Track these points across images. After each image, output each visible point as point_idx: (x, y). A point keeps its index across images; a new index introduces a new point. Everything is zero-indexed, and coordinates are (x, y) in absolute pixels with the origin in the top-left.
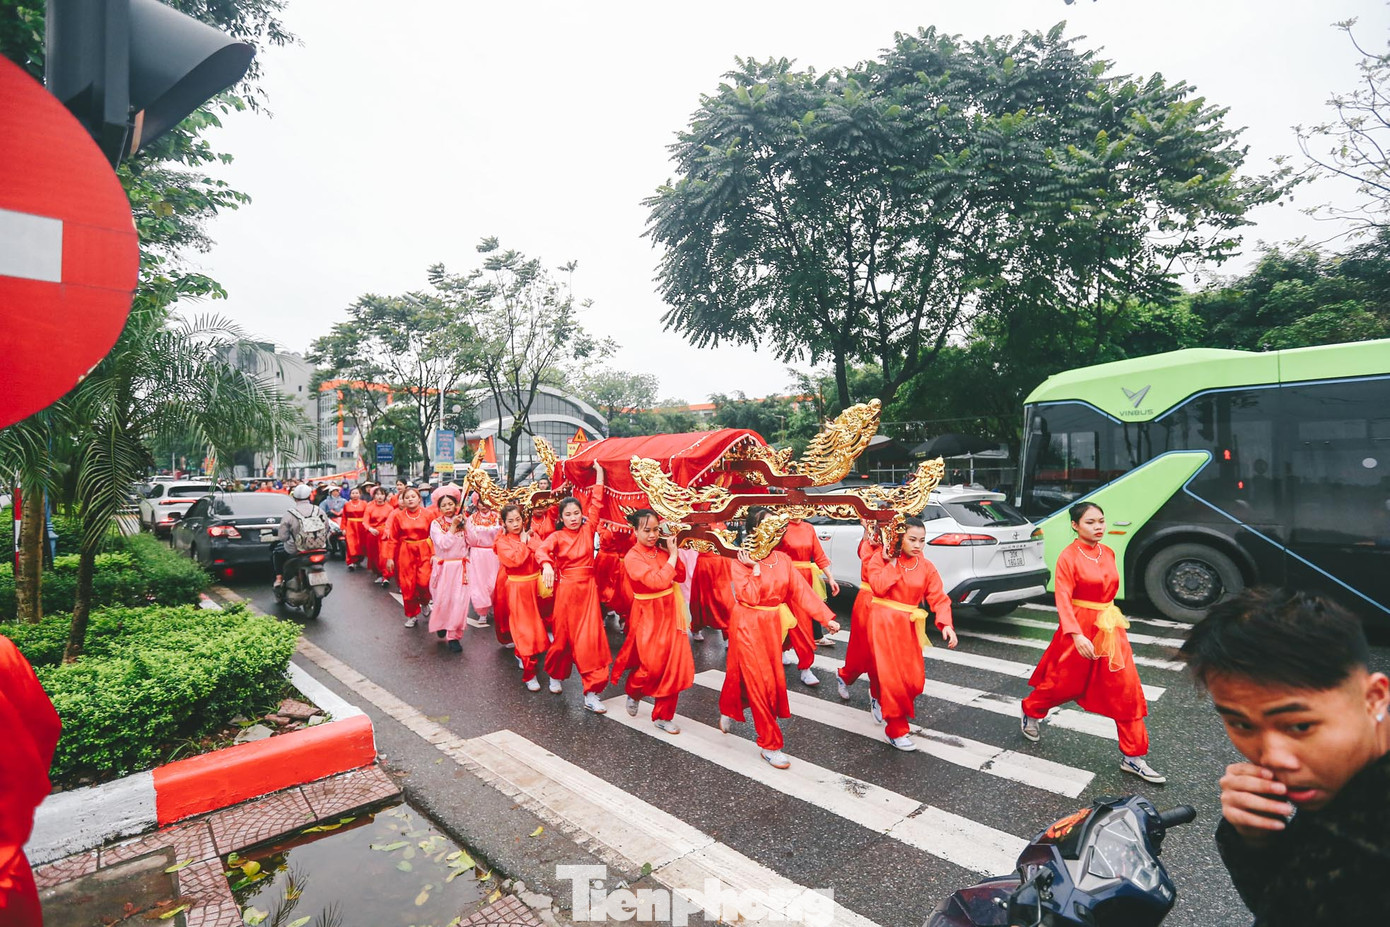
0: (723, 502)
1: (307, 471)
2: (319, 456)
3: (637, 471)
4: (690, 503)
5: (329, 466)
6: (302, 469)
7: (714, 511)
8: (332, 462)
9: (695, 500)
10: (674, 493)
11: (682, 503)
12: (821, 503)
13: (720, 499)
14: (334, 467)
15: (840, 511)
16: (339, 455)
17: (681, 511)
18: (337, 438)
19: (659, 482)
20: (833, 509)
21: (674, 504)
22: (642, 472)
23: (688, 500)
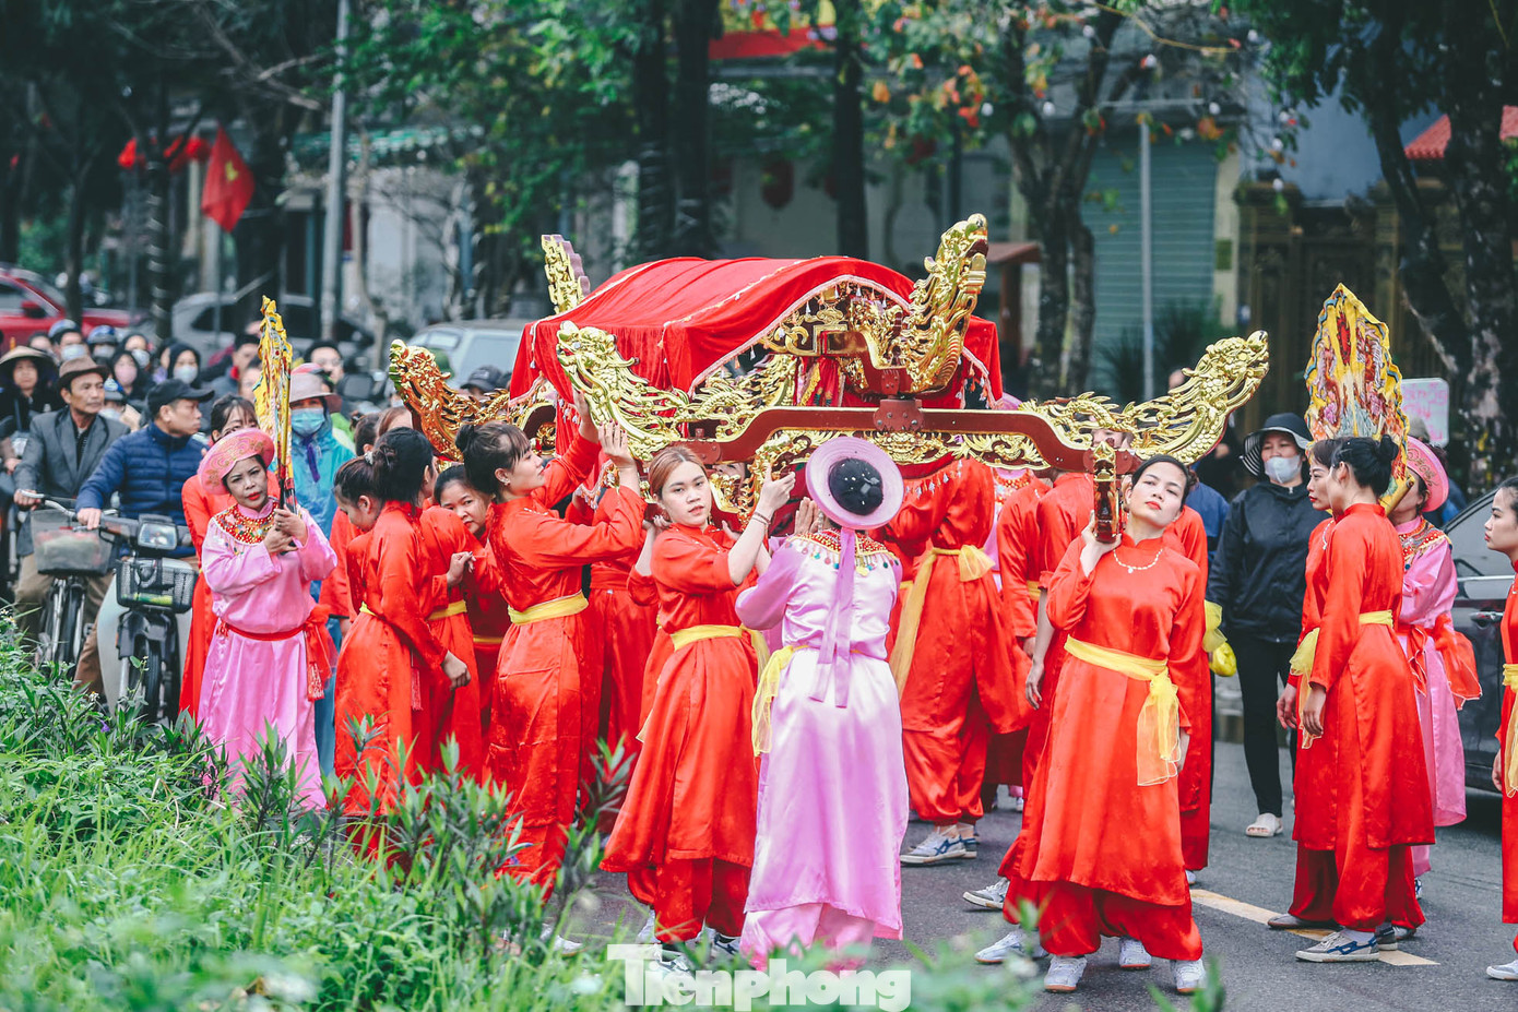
0: (741, 421)
3: (568, 353)
4: (675, 420)
7: (721, 438)
9: (684, 415)
10: (639, 399)
11: (655, 420)
12: (957, 428)
13: (736, 416)
15: (1000, 450)
17: (652, 437)
19: (611, 375)
20: (985, 444)
21: (642, 422)
22: (578, 356)
23: (670, 413)
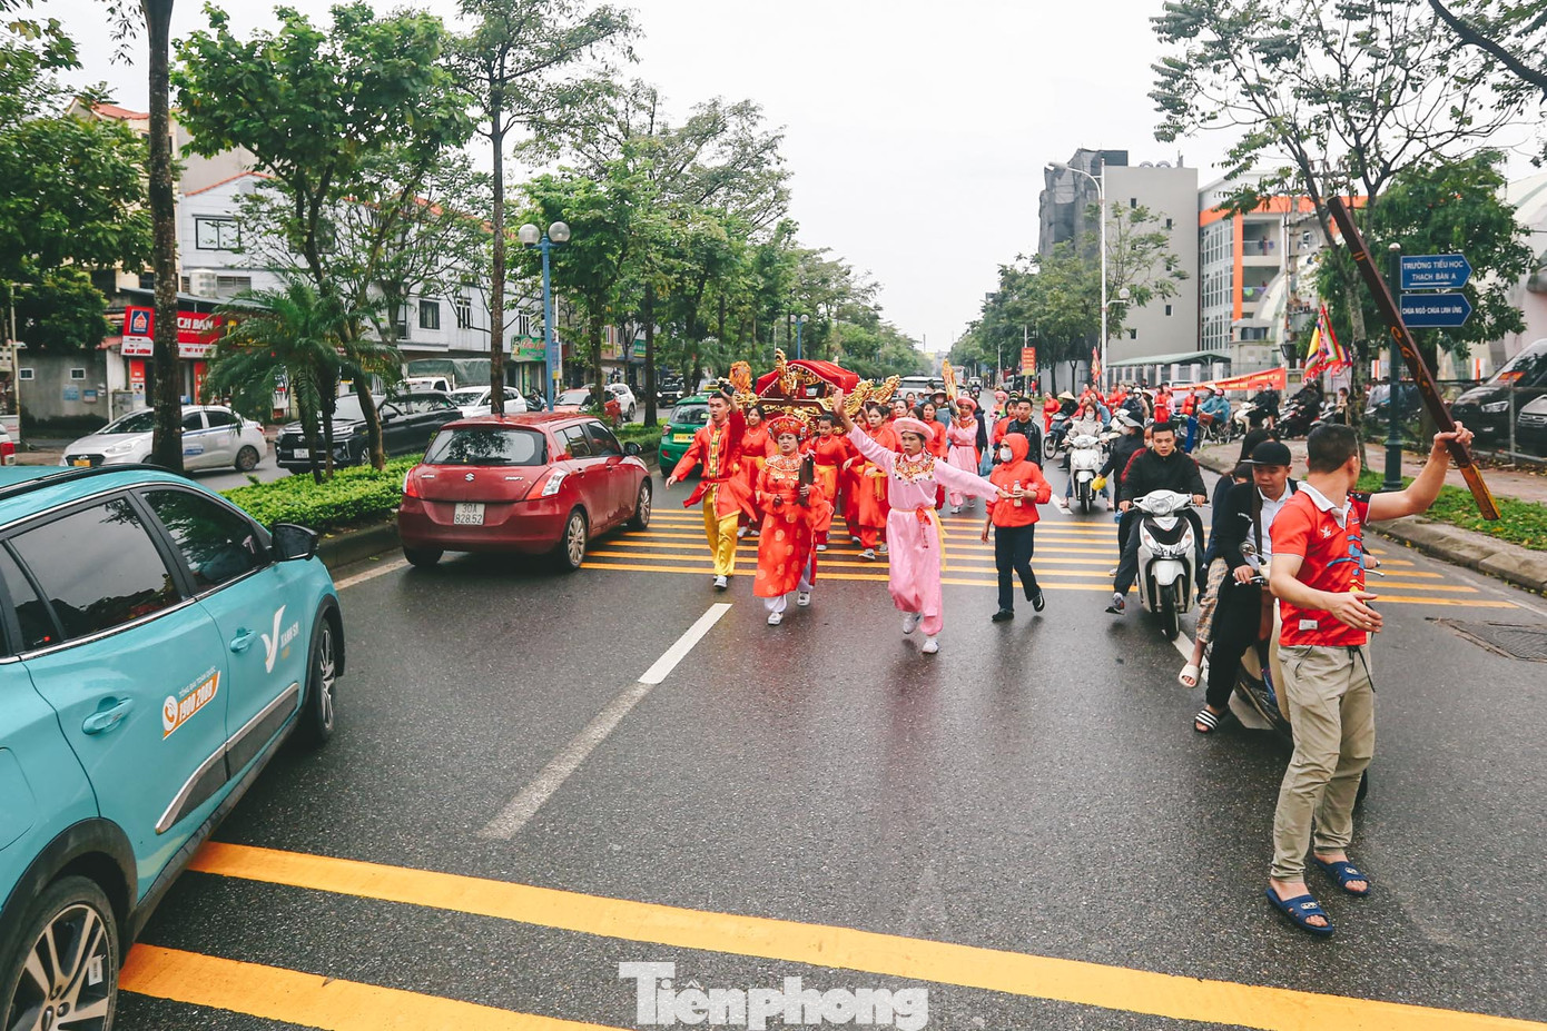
1: (1175, 368)
2: (1201, 344)
5: (1216, 359)
6: (1167, 366)
8: (1223, 352)
14: (1227, 361)
16: (1237, 336)
18: (1230, 307)
